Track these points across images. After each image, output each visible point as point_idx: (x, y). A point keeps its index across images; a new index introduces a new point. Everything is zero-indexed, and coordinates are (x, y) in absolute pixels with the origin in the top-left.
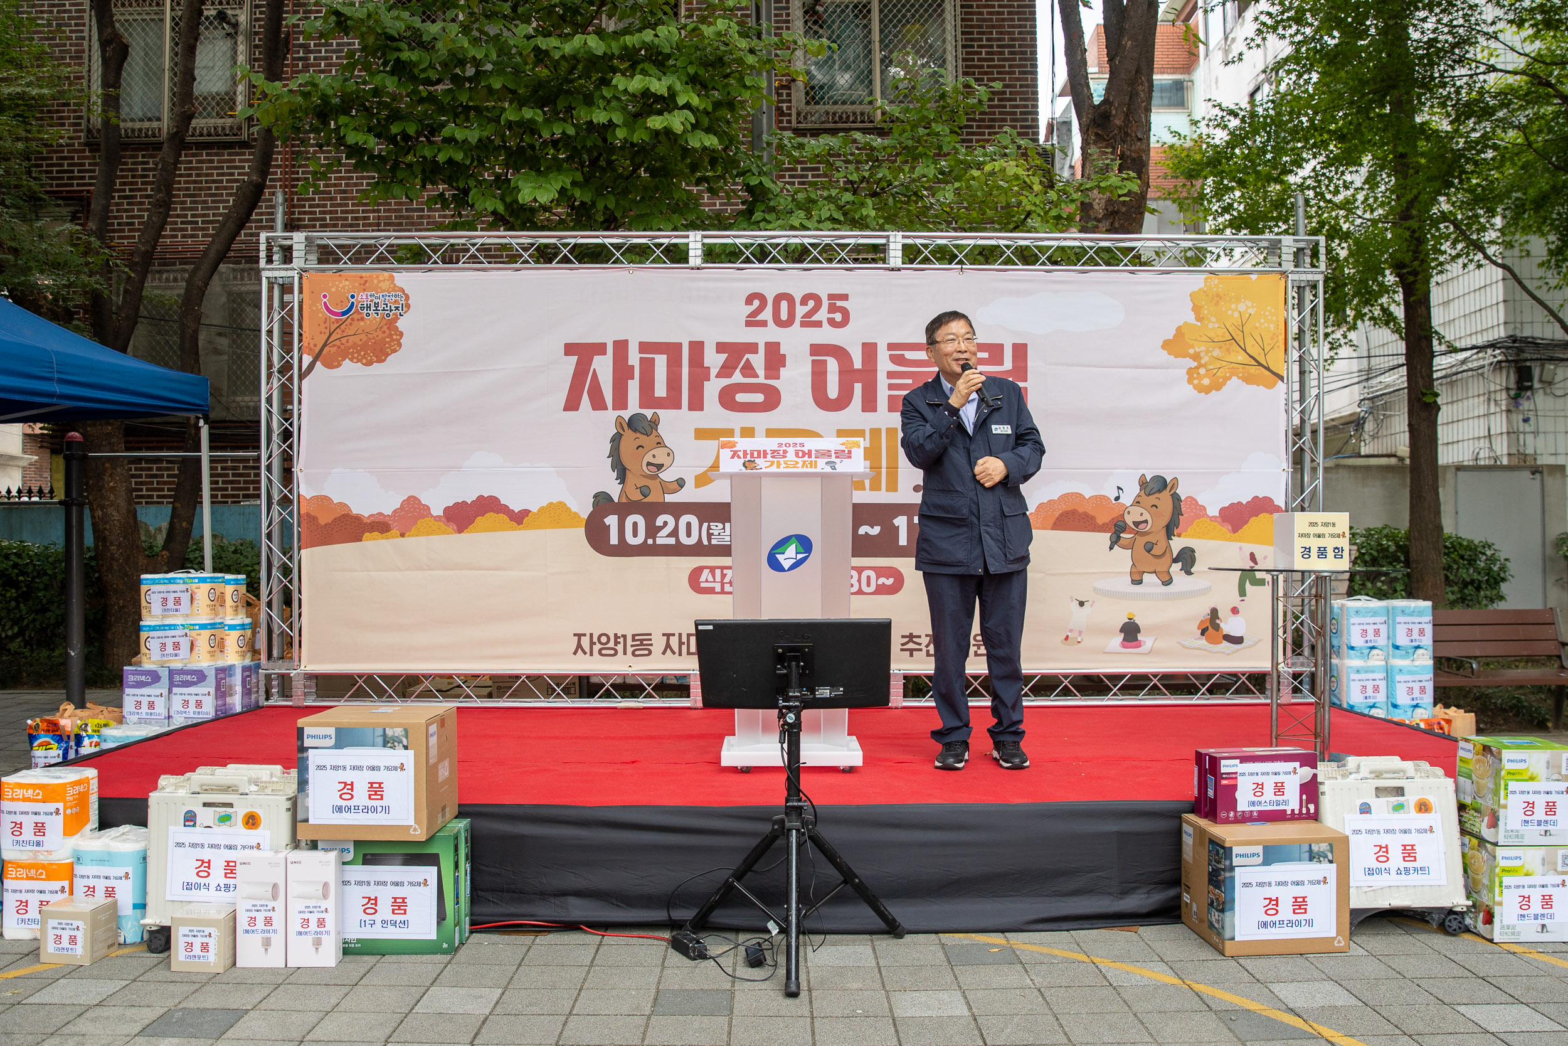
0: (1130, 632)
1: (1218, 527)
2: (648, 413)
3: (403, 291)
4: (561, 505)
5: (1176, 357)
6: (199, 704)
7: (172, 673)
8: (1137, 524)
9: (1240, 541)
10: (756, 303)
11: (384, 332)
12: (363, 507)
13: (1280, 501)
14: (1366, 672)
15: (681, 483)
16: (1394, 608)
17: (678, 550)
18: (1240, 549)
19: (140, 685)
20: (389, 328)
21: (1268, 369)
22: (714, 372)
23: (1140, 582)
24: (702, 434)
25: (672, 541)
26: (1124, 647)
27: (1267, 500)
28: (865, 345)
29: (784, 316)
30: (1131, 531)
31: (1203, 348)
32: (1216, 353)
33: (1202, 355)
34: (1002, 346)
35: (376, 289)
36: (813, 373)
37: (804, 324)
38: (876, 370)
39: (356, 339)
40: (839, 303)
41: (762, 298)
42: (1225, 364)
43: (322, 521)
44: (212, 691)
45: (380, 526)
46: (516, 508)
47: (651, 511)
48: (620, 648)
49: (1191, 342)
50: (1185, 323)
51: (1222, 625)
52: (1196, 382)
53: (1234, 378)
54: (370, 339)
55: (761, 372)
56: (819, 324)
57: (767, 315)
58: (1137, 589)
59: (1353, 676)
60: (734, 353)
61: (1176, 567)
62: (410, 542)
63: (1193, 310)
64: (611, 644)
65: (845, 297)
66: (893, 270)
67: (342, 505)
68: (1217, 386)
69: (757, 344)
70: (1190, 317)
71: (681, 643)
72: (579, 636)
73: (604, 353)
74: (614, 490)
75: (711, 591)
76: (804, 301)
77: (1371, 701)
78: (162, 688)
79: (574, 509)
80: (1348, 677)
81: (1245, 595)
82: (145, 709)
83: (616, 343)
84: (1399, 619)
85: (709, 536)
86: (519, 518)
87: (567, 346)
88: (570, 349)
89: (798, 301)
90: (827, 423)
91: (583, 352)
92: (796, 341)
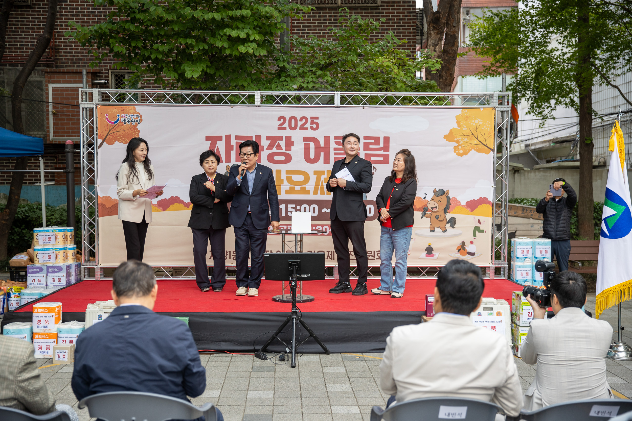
0: (429, 251)
1: (465, 209)
3: (139, 114)
5: (449, 142)
6: (59, 280)
7: (48, 268)
8: (432, 208)
9: (474, 215)
10: (282, 120)
11: (132, 130)
13: (491, 199)
14: (523, 267)
16: (535, 242)
18: (474, 218)
19: (34, 272)
20: (134, 129)
21: (487, 146)
22: (265, 148)
23: (434, 231)
26: (427, 256)
27: (486, 199)
28: (325, 137)
29: (293, 125)
30: (430, 211)
31: (460, 138)
32: (466, 140)
33: (460, 141)
34: (379, 138)
35: (128, 113)
36: (305, 148)
37: (301, 129)
38: (329, 147)
39: (120, 133)
40: (315, 121)
41: (284, 118)
42: (469, 144)
43: (107, 206)
44: (65, 274)
49: (456, 136)
50: (454, 128)
51: (466, 248)
52: (457, 152)
53: (473, 150)
54: (126, 133)
55: (284, 148)
56: (307, 129)
57: (286, 125)
58: (432, 233)
59: (518, 269)
60: (273, 140)
61: (448, 225)
63: (457, 123)
65: (317, 118)
66: (336, 107)
68: (466, 153)
69: (282, 137)
70: (456, 126)
73: (222, 140)
76: (301, 120)
77: (525, 279)
78: (44, 274)
80: (516, 269)
81: (476, 236)
82: (36, 282)
83: (226, 136)
84: (537, 247)
86: (188, 205)
87: (206, 137)
88: (208, 138)
89: (298, 119)
90: (310, 168)
91: (213, 139)
92: (298, 136)
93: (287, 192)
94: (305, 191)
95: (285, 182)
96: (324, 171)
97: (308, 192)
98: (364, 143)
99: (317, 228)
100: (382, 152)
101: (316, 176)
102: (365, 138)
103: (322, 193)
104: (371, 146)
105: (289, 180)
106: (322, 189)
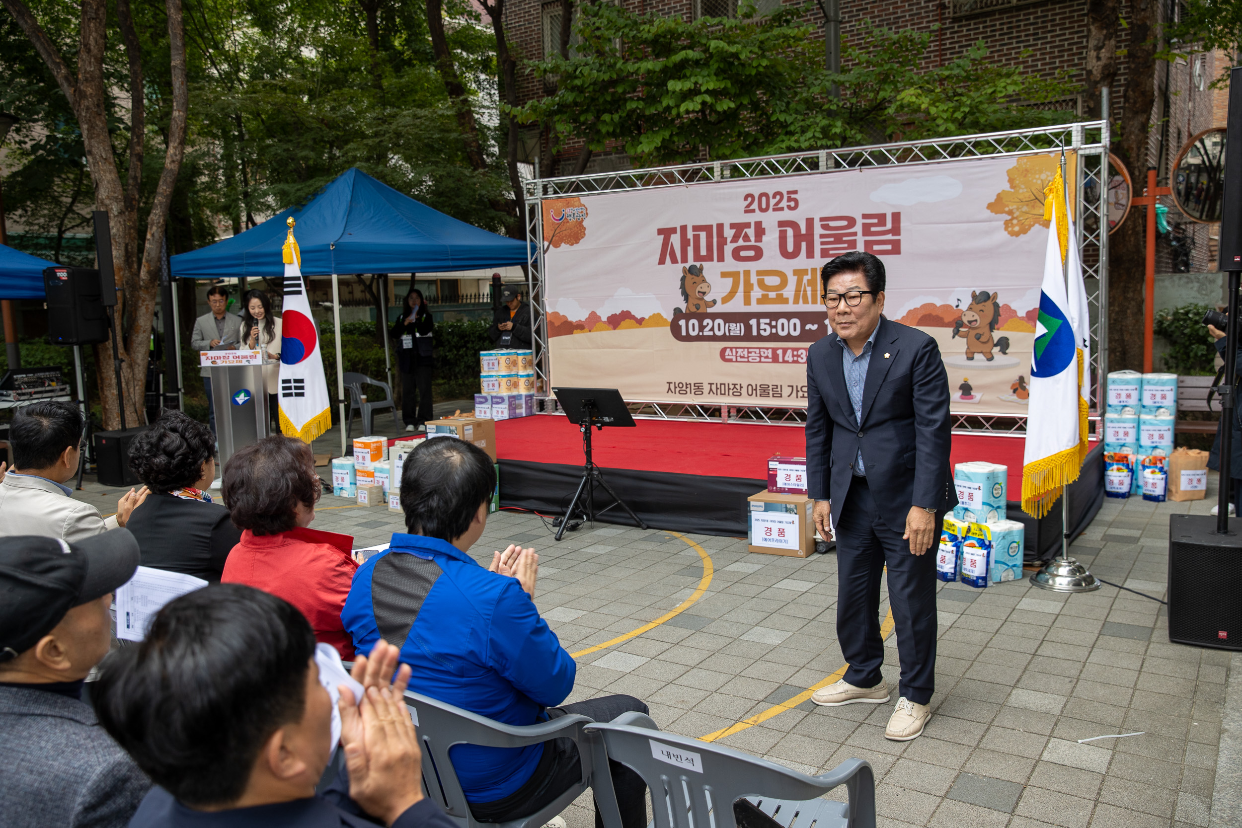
0: (966, 389)
1: (1025, 323)
2: (698, 264)
3: (585, 206)
4: (659, 314)
5: (996, 213)
7: (492, 397)
8: (970, 322)
10: (750, 199)
11: (578, 228)
12: (573, 318)
14: (1119, 422)
15: (714, 302)
16: (1146, 379)
17: (714, 338)
19: (481, 403)
20: (580, 226)
22: (729, 240)
23: (972, 359)
24: (724, 275)
25: (711, 333)
26: (962, 399)
28: (807, 219)
29: (764, 206)
30: (966, 326)
31: (1015, 207)
32: (1025, 209)
33: (1014, 211)
34: (884, 215)
35: (574, 206)
36: (780, 237)
37: (774, 210)
38: (813, 234)
39: (566, 232)
40: (793, 196)
41: (752, 196)
42: (1030, 216)
43: (557, 324)
45: (579, 327)
46: (639, 317)
47: (701, 317)
48: (688, 390)
49: (1007, 203)
50: (1003, 191)
51: (1027, 387)
52: (1010, 229)
53: (1039, 225)
54: (572, 232)
55: (753, 238)
56: (782, 209)
57: (755, 206)
60: (738, 228)
61: (998, 349)
62: (593, 334)
63: (1009, 181)
64: (684, 388)
65: (796, 192)
66: (821, 173)
67: (564, 316)
68: (1024, 231)
69: (750, 223)
70: (1007, 186)
71: (717, 389)
72: (669, 383)
73: (676, 233)
74: (683, 306)
75: (730, 360)
76: (774, 197)
78: (489, 404)
79: (665, 317)
80: (1111, 425)
82: (483, 414)
83: (681, 227)
84: (1147, 387)
85: (729, 330)
86: (640, 322)
87: (659, 230)
88: (660, 232)
89: (771, 196)
90: (788, 266)
91: (666, 233)
92: (770, 220)
93: (760, 301)
94: (782, 300)
95: (756, 287)
96: (807, 270)
97: (786, 301)
98: (864, 224)
99: (799, 353)
100: (889, 237)
101: (796, 277)
102: (865, 216)
103: (806, 301)
104: (873, 229)
105: (761, 284)
106: (805, 296)
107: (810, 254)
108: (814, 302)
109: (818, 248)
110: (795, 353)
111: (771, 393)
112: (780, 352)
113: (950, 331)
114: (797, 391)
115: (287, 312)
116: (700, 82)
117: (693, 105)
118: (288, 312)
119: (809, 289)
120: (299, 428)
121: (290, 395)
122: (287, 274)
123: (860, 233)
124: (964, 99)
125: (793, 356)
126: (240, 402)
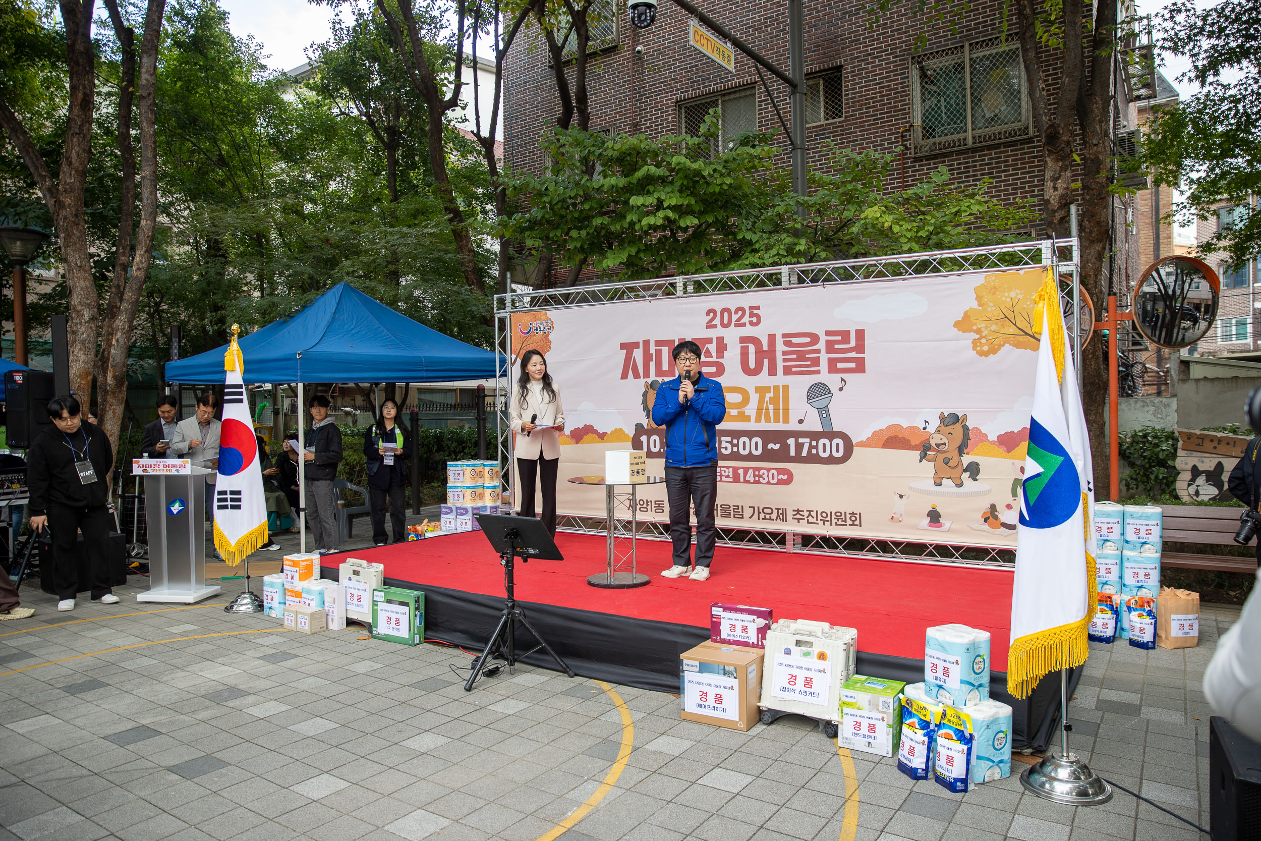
0: (934, 517)
1: (996, 448)
4: (620, 429)
5: (964, 332)
6: (465, 523)
7: (457, 509)
8: (938, 445)
9: (1012, 458)
10: (712, 315)
11: (544, 342)
14: (1100, 558)
18: (1013, 464)
19: (446, 513)
20: (546, 340)
21: (1033, 337)
23: (940, 484)
26: (931, 526)
28: (769, 336)
29: (726, 321)
30: (934, 450)
31: (984, 325)
32: (994, 328)
33: (983, 330)
34: (848, 333)
35: (540, 320)
36: (742, 354)
37: (736, 325)
38: (776, 351)
40: (755, 312)
41: (714, 312)
42: (999, 335)
46: (601, 432)
48: (649, 510)
49: (975, 322)
50: (971, 309)
51: (999, 516)
52: (978, 348)
53: (1007, 345)
55: (714, 354)
56: (744, 325)
57: (717, 321)
61: (966, 475)
63: (976, 299)
64: (645, 505)
65: (758, 308)
66: (784, 289)
68: (993, 350)
69: (712, 338)
70: (974, 304)
73: (638, 347)
74: (645, 422)
76: (736, 312)
78: (453, 515)
79: (626, 432)
81: (1016, 496)
83: (644, 341)
86: (602, 436)
87: (621, 344)
88: (623, 346)
89: (733, 312)
90: (750, 383)
91: (629, 347)
92: (732, 336)
97: (747, 419)
98: (827, 341)
99: (761, 473)
100: (853, 355)
101: (758, 395)
102: (828, 333)
103: (768, 420)
104: (837, 346)
106: (767, 414)
107: (772, 372)
108: (777, 420)
109: (780, 365)
110: (757, 473)
111: (732, 513)
112: (741, 471)
113: (916, 454)
114: (759, 513)
115: (226, 420)
116: (663, 198)
117: (657, 219)
118: (229, 421)
119: (771, 407)
120: (233, 542)
121: (226, 507)
122: (228, 382)
123: (823, 350)
124: (929, 218)
125: (755, 476)
126: (175, 512)
